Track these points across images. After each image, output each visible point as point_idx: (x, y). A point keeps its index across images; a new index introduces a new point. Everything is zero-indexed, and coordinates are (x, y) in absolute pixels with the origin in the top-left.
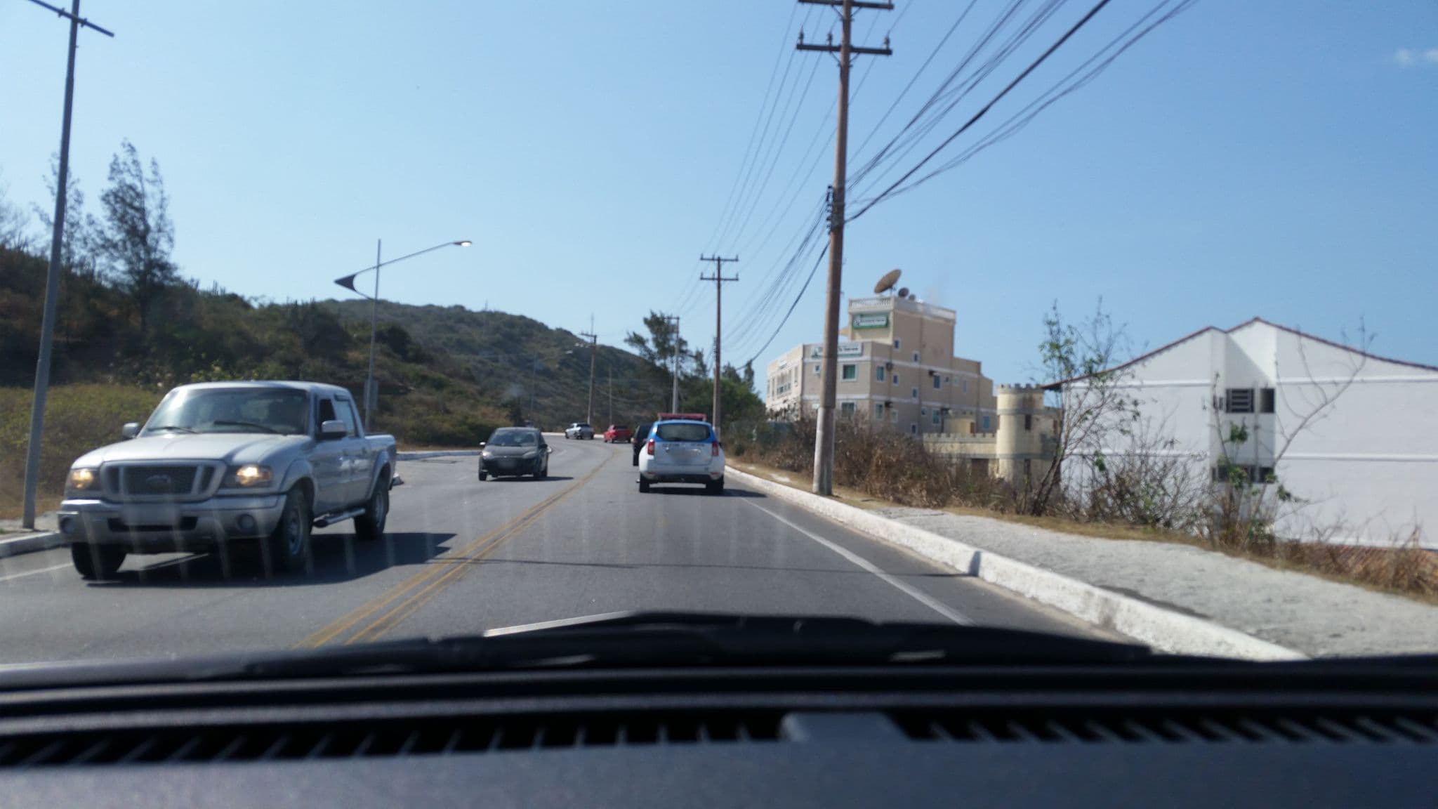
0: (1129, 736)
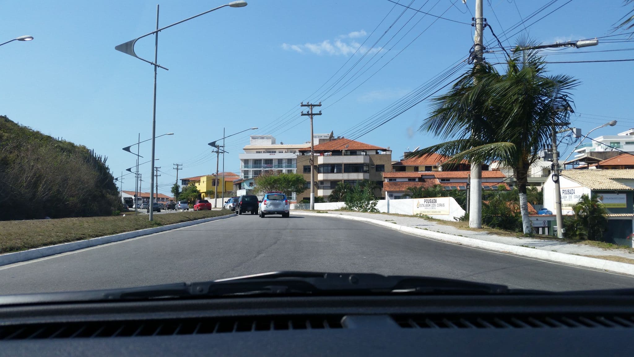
0: (497, 326)
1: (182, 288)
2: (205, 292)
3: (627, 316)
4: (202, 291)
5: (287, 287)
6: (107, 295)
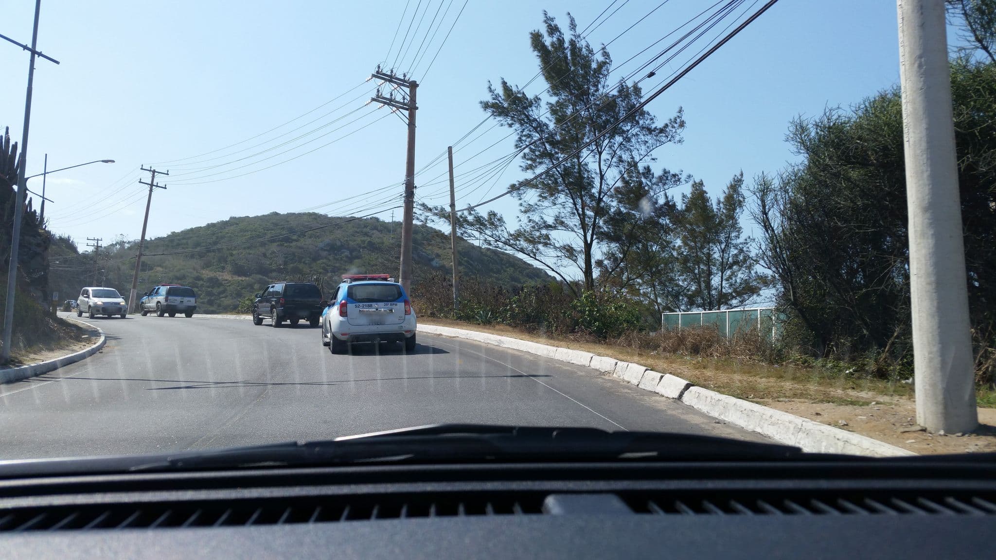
1: (292, 450)
2: (329, 455)
4: (323, 454)
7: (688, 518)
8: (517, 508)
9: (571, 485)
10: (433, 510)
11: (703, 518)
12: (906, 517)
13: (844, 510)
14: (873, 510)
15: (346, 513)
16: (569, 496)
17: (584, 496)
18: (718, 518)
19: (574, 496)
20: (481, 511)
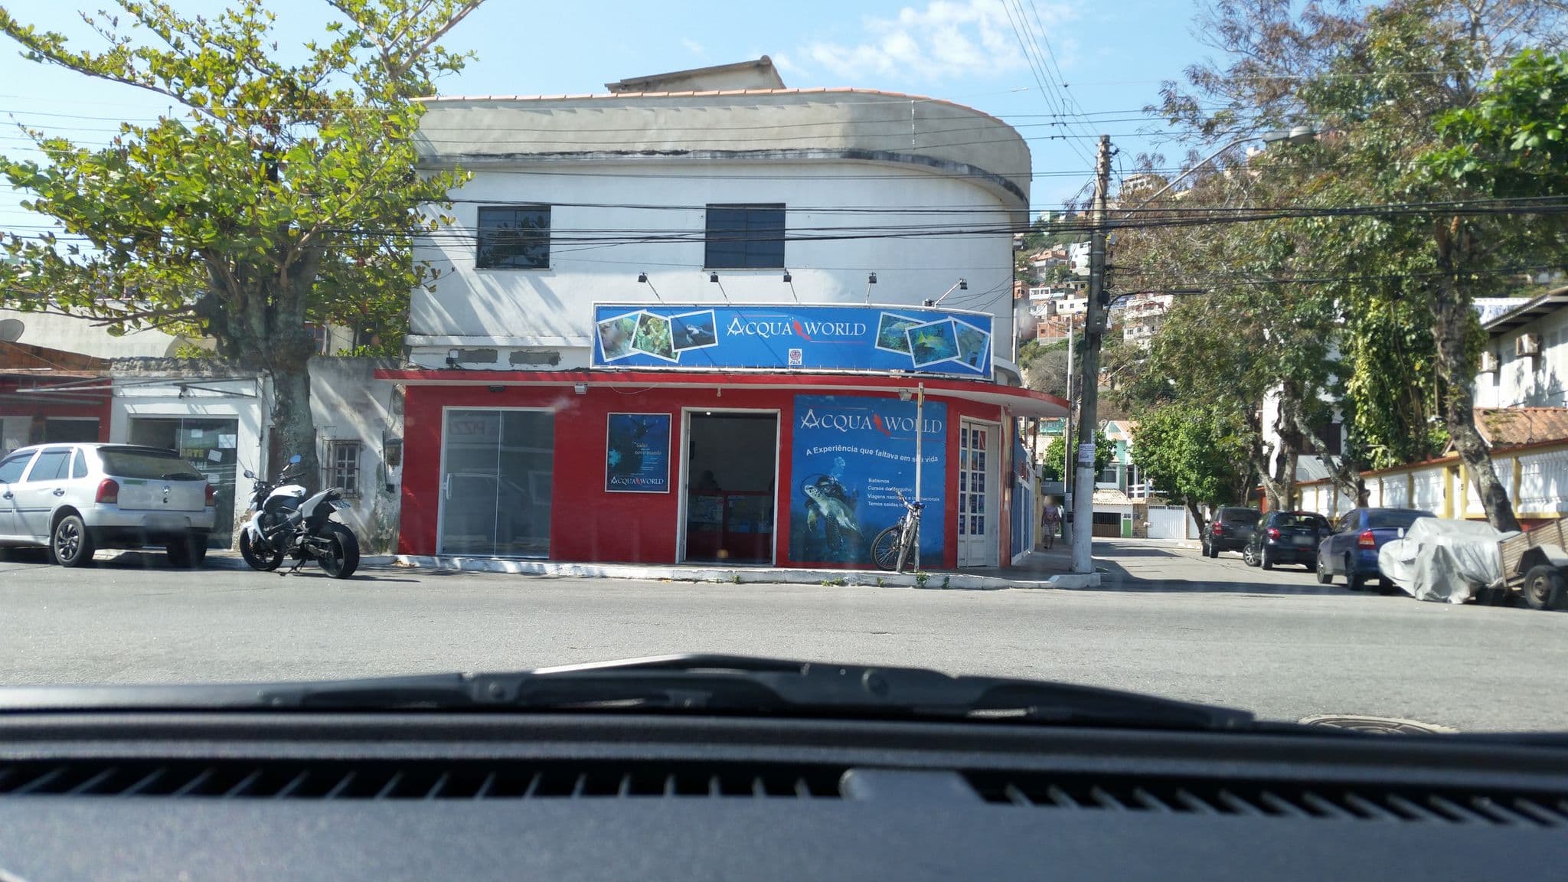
0: (1224, 808)
1: (452, 685)
2: (510, 697)
3: (1549, 800)
4: (501, 694)
5: (709, 694)
6: (269, 696)
7: (1069, 813)
8: (801, 788)
9: (890, 756)
10: (669, 786)
11: (1091, 813)
12: (1412, 826)
13: (1314, 812)
14: (1360, 814)
15: (533, 785)
16: (885, 773)
17: (908, 774)
18: (1115, 814)
19: (893, 773)
20: (745, 791)
